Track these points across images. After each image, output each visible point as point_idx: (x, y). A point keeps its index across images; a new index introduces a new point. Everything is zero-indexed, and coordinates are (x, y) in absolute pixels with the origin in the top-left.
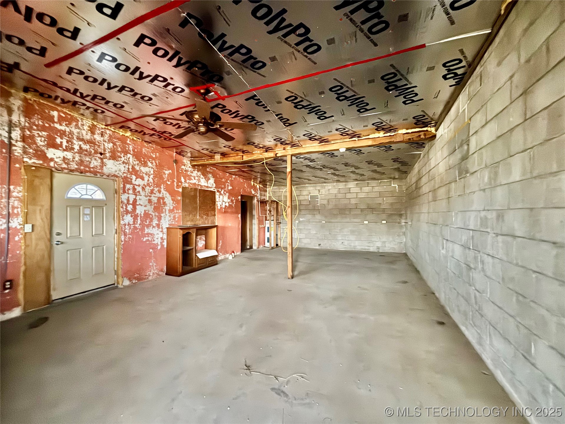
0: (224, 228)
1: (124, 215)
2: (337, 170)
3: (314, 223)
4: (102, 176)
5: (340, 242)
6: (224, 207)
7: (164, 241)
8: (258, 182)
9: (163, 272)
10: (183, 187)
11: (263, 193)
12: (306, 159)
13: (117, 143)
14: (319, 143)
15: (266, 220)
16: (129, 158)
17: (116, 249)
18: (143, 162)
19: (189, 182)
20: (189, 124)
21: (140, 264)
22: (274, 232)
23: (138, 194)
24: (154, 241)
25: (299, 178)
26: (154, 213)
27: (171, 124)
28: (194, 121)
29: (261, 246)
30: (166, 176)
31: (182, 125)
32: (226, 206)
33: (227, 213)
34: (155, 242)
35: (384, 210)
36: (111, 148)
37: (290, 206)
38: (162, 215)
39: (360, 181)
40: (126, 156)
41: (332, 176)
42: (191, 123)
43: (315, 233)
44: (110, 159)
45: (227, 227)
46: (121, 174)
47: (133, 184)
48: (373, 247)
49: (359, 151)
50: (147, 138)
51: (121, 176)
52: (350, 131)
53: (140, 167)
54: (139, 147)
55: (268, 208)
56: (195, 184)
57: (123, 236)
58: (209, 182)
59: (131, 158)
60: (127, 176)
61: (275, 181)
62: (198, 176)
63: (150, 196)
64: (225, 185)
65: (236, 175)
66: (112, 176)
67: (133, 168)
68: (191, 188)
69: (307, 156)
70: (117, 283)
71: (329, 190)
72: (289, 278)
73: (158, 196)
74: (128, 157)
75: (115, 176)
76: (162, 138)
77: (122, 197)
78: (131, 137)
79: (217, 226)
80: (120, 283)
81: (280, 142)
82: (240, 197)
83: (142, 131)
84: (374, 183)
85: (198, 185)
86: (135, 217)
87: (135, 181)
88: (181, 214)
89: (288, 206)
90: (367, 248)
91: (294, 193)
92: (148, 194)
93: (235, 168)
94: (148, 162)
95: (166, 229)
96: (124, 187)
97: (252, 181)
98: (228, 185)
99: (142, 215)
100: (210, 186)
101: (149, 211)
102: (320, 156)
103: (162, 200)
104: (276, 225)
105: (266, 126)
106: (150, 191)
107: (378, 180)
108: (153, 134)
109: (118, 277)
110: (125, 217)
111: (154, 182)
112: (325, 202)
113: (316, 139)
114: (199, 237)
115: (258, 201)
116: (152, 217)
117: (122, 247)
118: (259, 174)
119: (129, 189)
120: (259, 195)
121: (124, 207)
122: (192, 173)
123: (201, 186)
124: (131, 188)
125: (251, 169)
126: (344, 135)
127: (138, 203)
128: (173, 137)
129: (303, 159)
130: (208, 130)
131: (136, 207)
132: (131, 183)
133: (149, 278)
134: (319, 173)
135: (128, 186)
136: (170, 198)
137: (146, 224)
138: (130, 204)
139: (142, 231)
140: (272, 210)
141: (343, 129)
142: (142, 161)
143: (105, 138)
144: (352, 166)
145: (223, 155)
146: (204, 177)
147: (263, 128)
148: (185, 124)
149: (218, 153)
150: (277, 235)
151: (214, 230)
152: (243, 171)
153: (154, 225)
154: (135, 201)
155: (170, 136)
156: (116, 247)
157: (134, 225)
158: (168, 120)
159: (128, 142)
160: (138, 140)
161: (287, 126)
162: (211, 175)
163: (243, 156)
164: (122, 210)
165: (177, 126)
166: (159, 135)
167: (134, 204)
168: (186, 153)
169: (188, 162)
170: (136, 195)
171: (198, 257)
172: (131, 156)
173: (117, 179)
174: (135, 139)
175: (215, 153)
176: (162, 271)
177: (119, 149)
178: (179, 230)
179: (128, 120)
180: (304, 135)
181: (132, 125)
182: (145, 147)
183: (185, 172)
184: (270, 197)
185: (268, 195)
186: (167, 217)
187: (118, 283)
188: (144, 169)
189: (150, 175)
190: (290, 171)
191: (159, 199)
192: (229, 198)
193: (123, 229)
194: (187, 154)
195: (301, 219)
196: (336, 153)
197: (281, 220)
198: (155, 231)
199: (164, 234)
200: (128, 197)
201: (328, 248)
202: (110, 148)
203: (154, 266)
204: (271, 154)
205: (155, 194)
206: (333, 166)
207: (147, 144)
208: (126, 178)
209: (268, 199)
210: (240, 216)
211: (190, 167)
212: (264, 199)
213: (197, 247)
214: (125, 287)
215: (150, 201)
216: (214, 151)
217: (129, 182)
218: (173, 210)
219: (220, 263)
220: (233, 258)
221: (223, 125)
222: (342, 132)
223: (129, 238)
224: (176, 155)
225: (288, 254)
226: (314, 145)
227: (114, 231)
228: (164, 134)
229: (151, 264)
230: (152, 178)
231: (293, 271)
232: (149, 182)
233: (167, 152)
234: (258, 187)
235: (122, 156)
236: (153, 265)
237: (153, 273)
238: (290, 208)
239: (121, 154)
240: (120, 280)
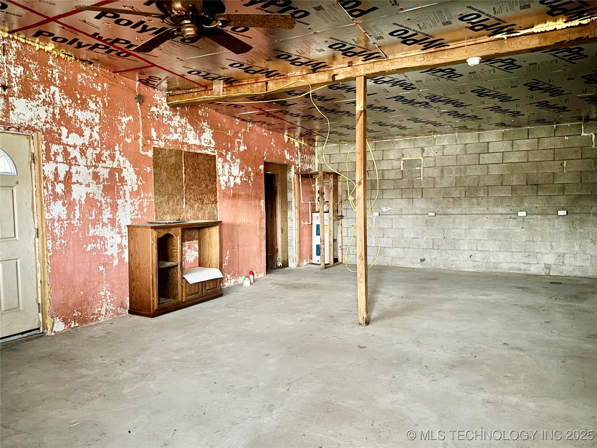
0: (233, 227)
1: (50, 203)
2: (462, 105)
3: (410, 217)
4: (8, 130)
5: (467, 255)
6: (232, 186)
7: (125, 250)
8: (297, 134)
9: (124, 308)
10: (154, 148)
11: (307, 157)
12: (395, 83)
13: (30, 66)
14: (423, 50)
15: (314, 211)
16: (54, 94)
17: (39, 265)
18: (79, 102)
19: (165, 139)
20: (163, 22)
21: (82, 293)
22: (330, 235)
23: (74, 163)
24: (106, 250)
25: (381, 124)
26: (104, 198)
27: (129, 23)
28: (172, 16)
29: (305, 263)
30: (124, 127)
31: (150, 25)
32: (235, 184)
33: (239, 198)
34: (109, 253)
35: (563, 188)
36: (21, 75)
37: (362, 181)
38: (119, 202)
39: (510, 126)
40: (48, 89)
41: (451, 118)
42: (168, 19)
43: (412, 236)
44: (20, 97)
45: (239, 225)
46: (41, 124)
47: (63, 144)
48: (537, 265)
49: (509, 63)
50: (84, 53)
51: (42, 129)
52: (492, 19)
53: (75, 111)
54: (71, 72)
55: (317, 189)
56: (176, 141)
57: (50, 241)
58: (202, 138)
59: (57, 93)
60: (51, 128)
61: (330, 133)
62: (182, 127)
63: (96, 167)
64: (233, 142)
65: (254, 122)
66: (26, 129)
67: (62, 112)
68: (171, 150)
69: (399, 77)
70: (43, 327)
71: (444, 146)
72: (360, 324)
73: (110, 166)
74: (52, 92)
75: (29, 128)
76: (113, 53)
77: (44, 168)
78: (54, 52)
79: (221, 222)
80: (49, 327)
81: (342, 50)
82: (262, 167)
83: (75, 40)
84: (541, 131)
85: (183, 143)
86: (70, 206)
87: (68, 137)
88: (153, 200)
89: (357, 182)
90: (523, 266)
91: (371, 157)
92: (91, 162)
93: (254, 107)
94: (89, 100)
95: (127, 228)
96: (48, 150)
97: (286, 133)
98: (239, 143)
99: (83, 203)
100: (205, 145)
101: (94, 195)
102: (425, 76)
103: (117, 174)
104: (334, 220)
105: (314, 19)
106: (94, 156)
107: (551, 123)
108: (96, 46)
109: (44, 318)
110: (52, 207)
111: (101, 138)
112: (436, 173)
113: (416, 42)
114: (187, 243)
115: (297, 173)
116: (101, 205)
117: (49, 261)
118: (299, 119)
119: (56, 154)
120: (298, 162)
121: (50, 188)
122: (171, 120)
123: (189, 146)
124: (61, 151)
125: (283, 108)
126: (476, 28)
127: (74, 180)
128: (134, 51)
129: (390, 85)
130: (201, 33)
131: (71, 187)
132: (59, 142)
133: (100, 319)
134: (422, 113)
135: (54, 148)
136: (131, 170)
137: (90, 218)
138: (60, 182)
139: (84, 231)
140: (325, 191)
141: (475, 16)
142: (77, 99)
143: (10, 56)
144: (494, 96)
145: (230, 82)
146: (193, 128)
147: (307, 24)
148: (155, 23)
149: (219, 78)
150: (335, 240)
151: (215, 231)
152: (268, 114)
153: (105, 221)
154: (69, 175)
155: (126, 47)
156: (38, 261)
157: (69, 221)
158: (122, 16)
159: (50, 62)
160: (69, 58)
161: (356, 16)
162: (205, 124)
163: (267, 83)
164: (46, 194)
165: (140, 28)
166: (106, 47)
167: (68, 180)
168: (159, 81)
169: (162, 99)
170: (70, 165)
171: (187, 282)
172: (57, 90)
173: (34, 135)
174: (63, 56)
175: (214, 79)
176: (122, 306)
177: (36, 77)
178: (150, 230)
179: (49, 20)
180: (391, 34)
181: (56, 29)
182: (83, 71)
183: (157, 119)
184: (321, 165)
185: (317, 161)
186: (128, 205)
187: (45, 327)
188: (82, 115)
189: (94, 127)
190: (363, 109)
191: (112, 171)
192: (241, 169)
193: (50, 229)
194: (160, 83)
195: (384, 210)
196: (459, 69)
197: (344, 211)
198: (107, 232)
199: (125, 238)
200: (56, 169)
201: (442, 267)
202: (18, 75)
203: (108, 297)
204: (323, 77)
205: (105, 162)
206: (453, 97)
207: (86, 66)
208: (49, 132)
209: (317, 170)
210: (263, 203)
211: (166, 109)
212: (310, 170)
213: (183, 263)
214: (58, 334)
215: (96, 176)
216: (212, 75)
217: (56, 139)
218: (138, 192)
219: (226, 294)
220: (251, 284)
221: (230, 21)
222: (472, 23)
223: (62, 245)
224: (139, 85)
225: (359, 276)
226: (413, 53)
227: (34, 233)
228: (116, 44)
229: (102, 293)
230: (97, 132)
231: (367, 311)
232: (93, 139)
233: (123, 80)
234: (297, 145)
235: (41, 90)
236: (105, 296)
237: (106, 310)
238: (362, 186)
239: (39, 86)
240: (49, 321)
